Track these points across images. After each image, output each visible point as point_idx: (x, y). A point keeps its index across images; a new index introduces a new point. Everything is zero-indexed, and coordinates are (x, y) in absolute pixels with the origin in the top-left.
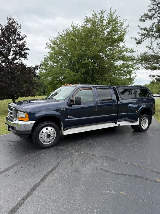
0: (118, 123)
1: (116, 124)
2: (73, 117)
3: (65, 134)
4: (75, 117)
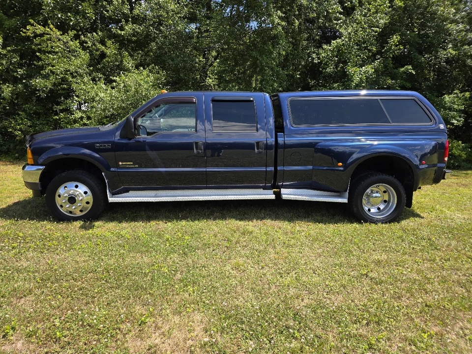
0: (284, 191)
3: (111, 199)
4: (137, 166)
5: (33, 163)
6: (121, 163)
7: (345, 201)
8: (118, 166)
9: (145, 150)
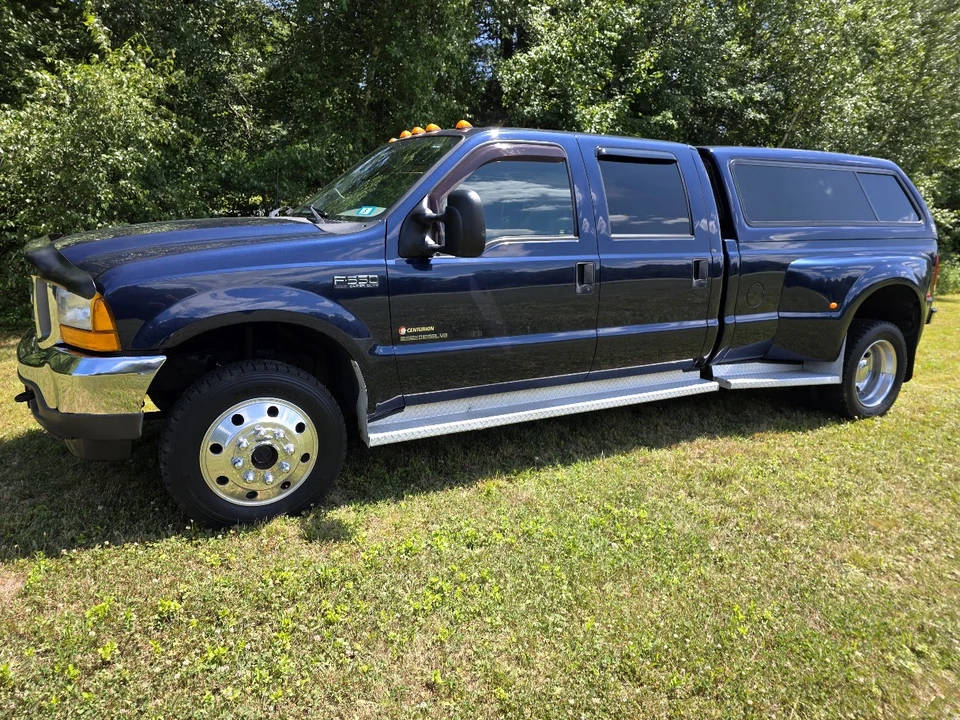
0: (718, 370)
1: (707, 375)
2: (435, 336)
3: (376, 438)
4: (445, 335)
5: (114, 346)
6: (403, 331)
7: (835, 380)
8: (396, 340)
9: (468, 289)
